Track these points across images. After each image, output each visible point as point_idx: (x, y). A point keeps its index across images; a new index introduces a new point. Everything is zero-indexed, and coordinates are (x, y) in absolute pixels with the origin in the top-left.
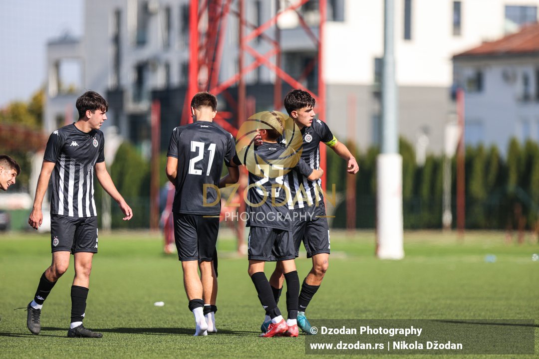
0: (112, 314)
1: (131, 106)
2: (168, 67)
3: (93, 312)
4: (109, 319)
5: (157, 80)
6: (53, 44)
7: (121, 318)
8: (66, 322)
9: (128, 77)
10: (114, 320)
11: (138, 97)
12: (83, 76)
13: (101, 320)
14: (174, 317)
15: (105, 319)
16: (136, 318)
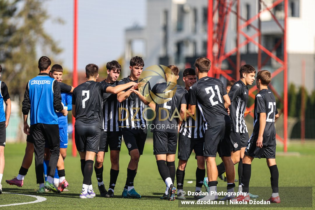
2: (195, 44)
5: (188, 51)
6: (129, 31)
9: (172, 50)
11: (178, 61)
12: (146, 49)
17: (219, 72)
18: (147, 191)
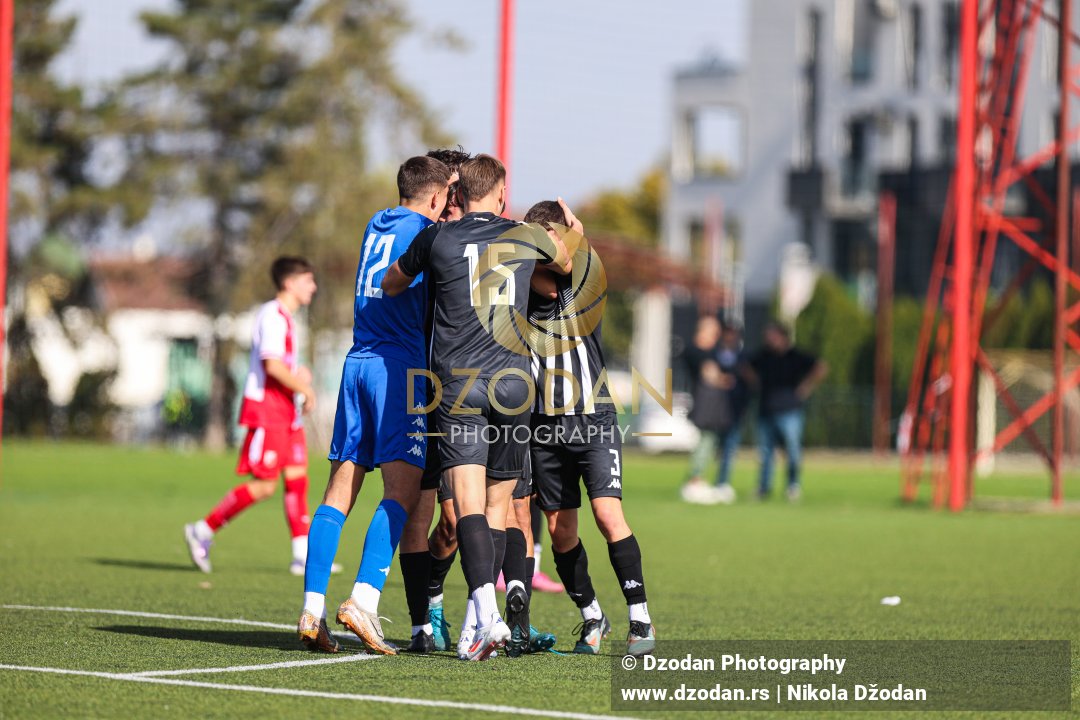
0: (795, 618)
1: (837, 203)
2: (913, 125)
3: (757, 613)
4: (789, 629)
5: (890, 151)
6: (685, 77)
7: (814, 627)
8: (705, 633)
9: (834, 144)
10: (801, 631)
11: (852, 185)
12: (744, 140)
13: (774, 629)
14: (920, 629)
15: (781, 628)
16: (844, 629)
17: (996, 224)
18: (743, 628)
